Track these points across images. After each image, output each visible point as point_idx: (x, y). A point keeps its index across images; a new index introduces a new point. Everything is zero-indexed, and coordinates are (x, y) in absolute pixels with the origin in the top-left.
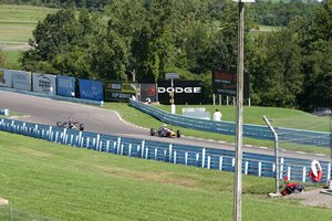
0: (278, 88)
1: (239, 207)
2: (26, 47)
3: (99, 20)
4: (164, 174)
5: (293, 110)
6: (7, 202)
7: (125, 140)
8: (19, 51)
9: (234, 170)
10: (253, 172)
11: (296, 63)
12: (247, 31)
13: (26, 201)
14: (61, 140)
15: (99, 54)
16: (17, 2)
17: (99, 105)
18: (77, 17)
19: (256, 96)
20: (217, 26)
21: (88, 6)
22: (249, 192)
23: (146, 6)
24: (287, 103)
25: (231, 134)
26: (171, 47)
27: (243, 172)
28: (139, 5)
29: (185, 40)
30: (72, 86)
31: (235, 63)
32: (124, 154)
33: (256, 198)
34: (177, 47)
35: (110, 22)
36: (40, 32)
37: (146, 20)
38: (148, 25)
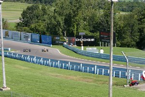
0: (128, 39)
1: (111, 91)
2: (18, 21)
3: (50, 9)
4: (78, 77)
5: (135, 49)
6: (9, 89)
7: (61, 62)
8: (15, 22)
9: (109, 75)
10: (117, 76)
11: (136, 28)
12: (115, 14)
13: (18, 88)
14: (33, 62)
15: (50, 24)
16: (14, 1)
17: (50, 46)
18: (40, 8)
19: (119, 43)
20: (102, 12)
21: (45, 3)
22: (115, 84)
23: (71, 3)
24: (132, 46)
25: (107, 59)
26: (82, 21)
27: (113, 76)
28: (68, 3)
29: (88, 18)
30: (38, 38)
31: (109, 28)
32: (61, 68)
33: (118, 87)
34: (84, 21)
35: (55, 10)
36: (24, 14)
37: (71, 9)
38: (71, 11)
